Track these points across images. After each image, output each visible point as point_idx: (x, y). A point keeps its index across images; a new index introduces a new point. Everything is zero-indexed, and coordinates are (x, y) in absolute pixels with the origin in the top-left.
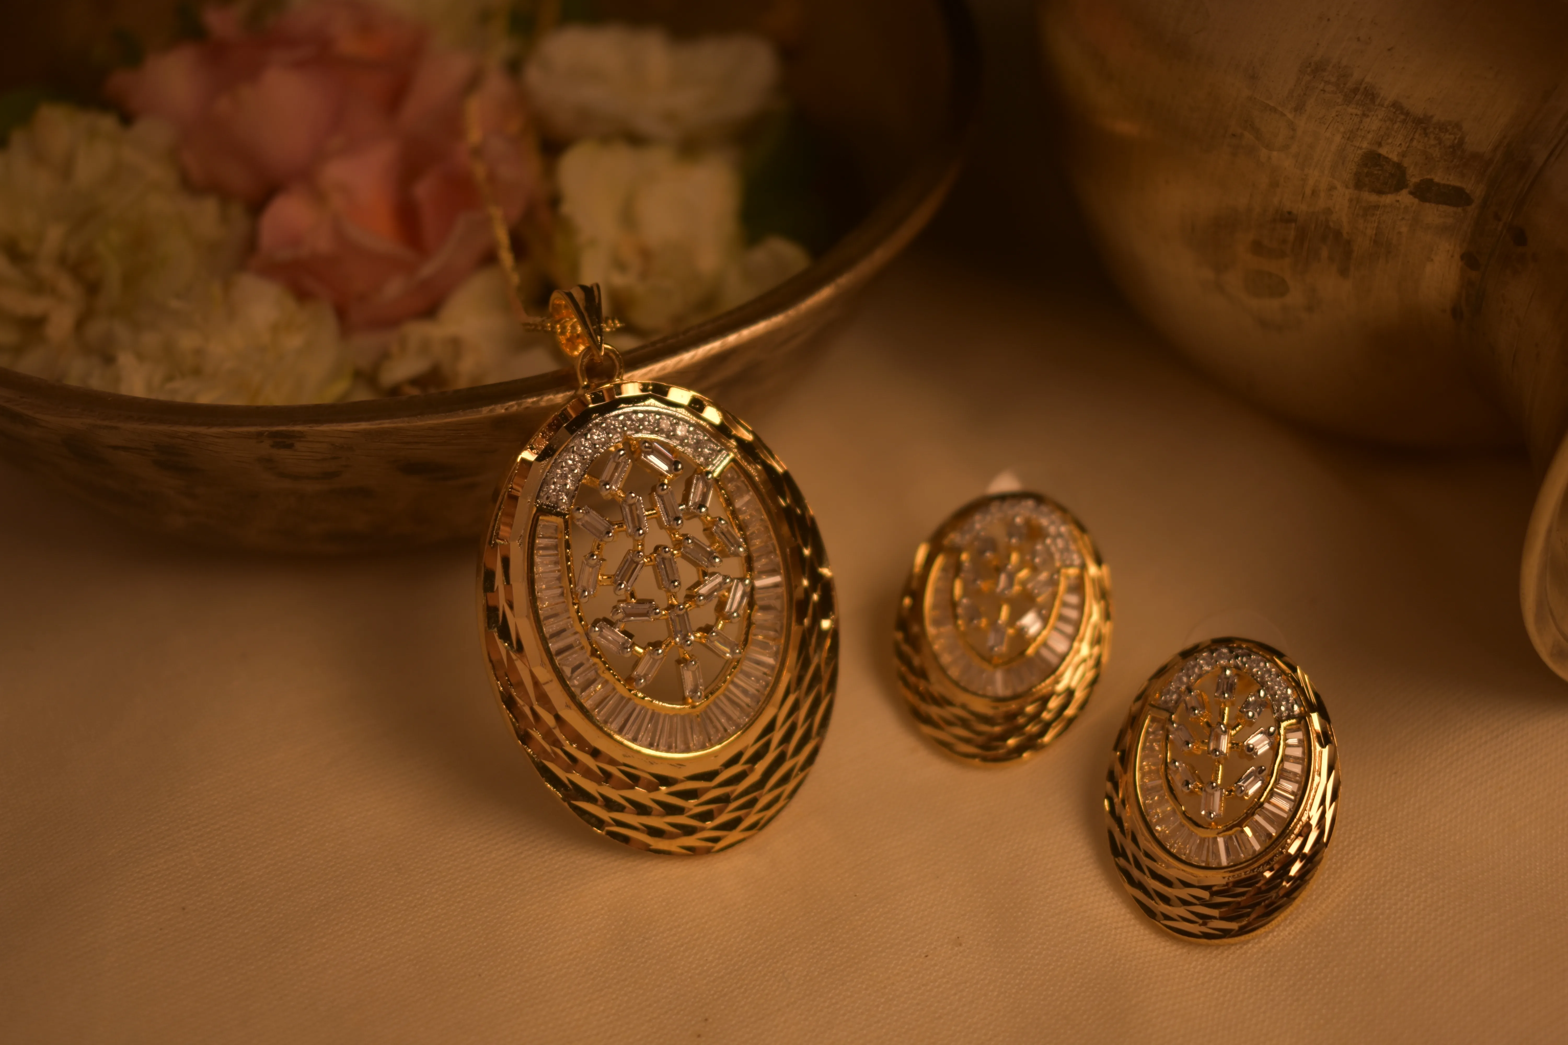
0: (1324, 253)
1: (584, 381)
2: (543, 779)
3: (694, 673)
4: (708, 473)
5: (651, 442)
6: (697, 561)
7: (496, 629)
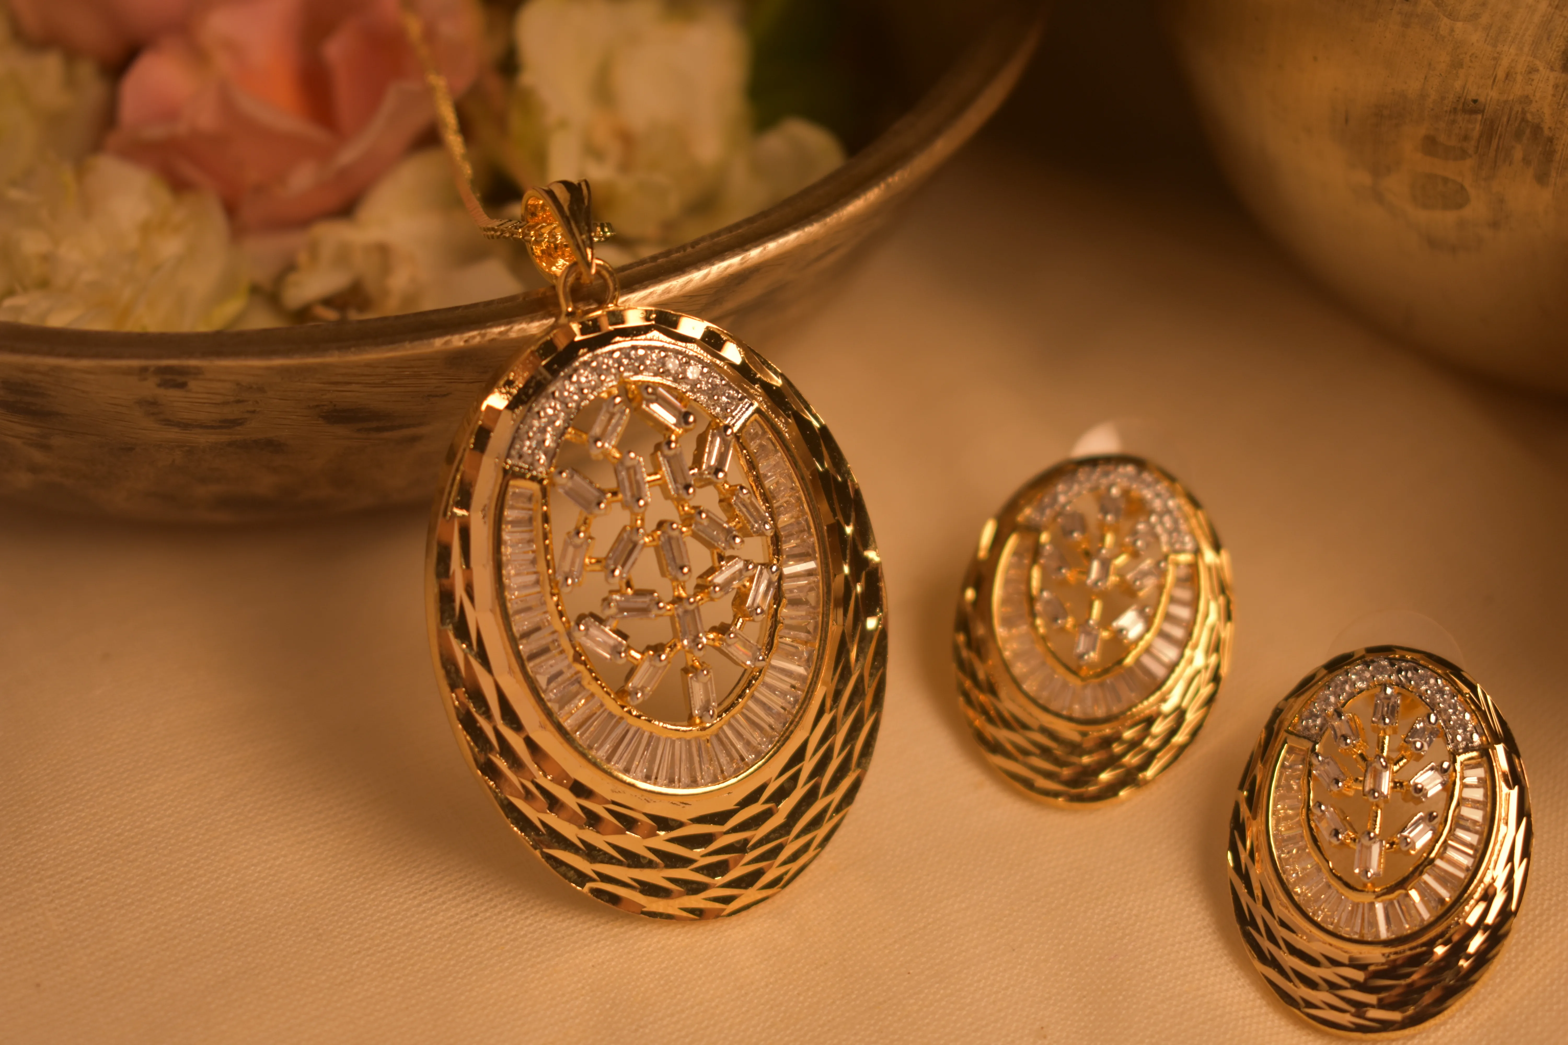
0: (1518, 154)
1: (568, 307)
2: (509, 821)
3: (705, 685)
4: (727, 427)
5: (655, 386)
6: (713, 542)
7: (450, 627)
